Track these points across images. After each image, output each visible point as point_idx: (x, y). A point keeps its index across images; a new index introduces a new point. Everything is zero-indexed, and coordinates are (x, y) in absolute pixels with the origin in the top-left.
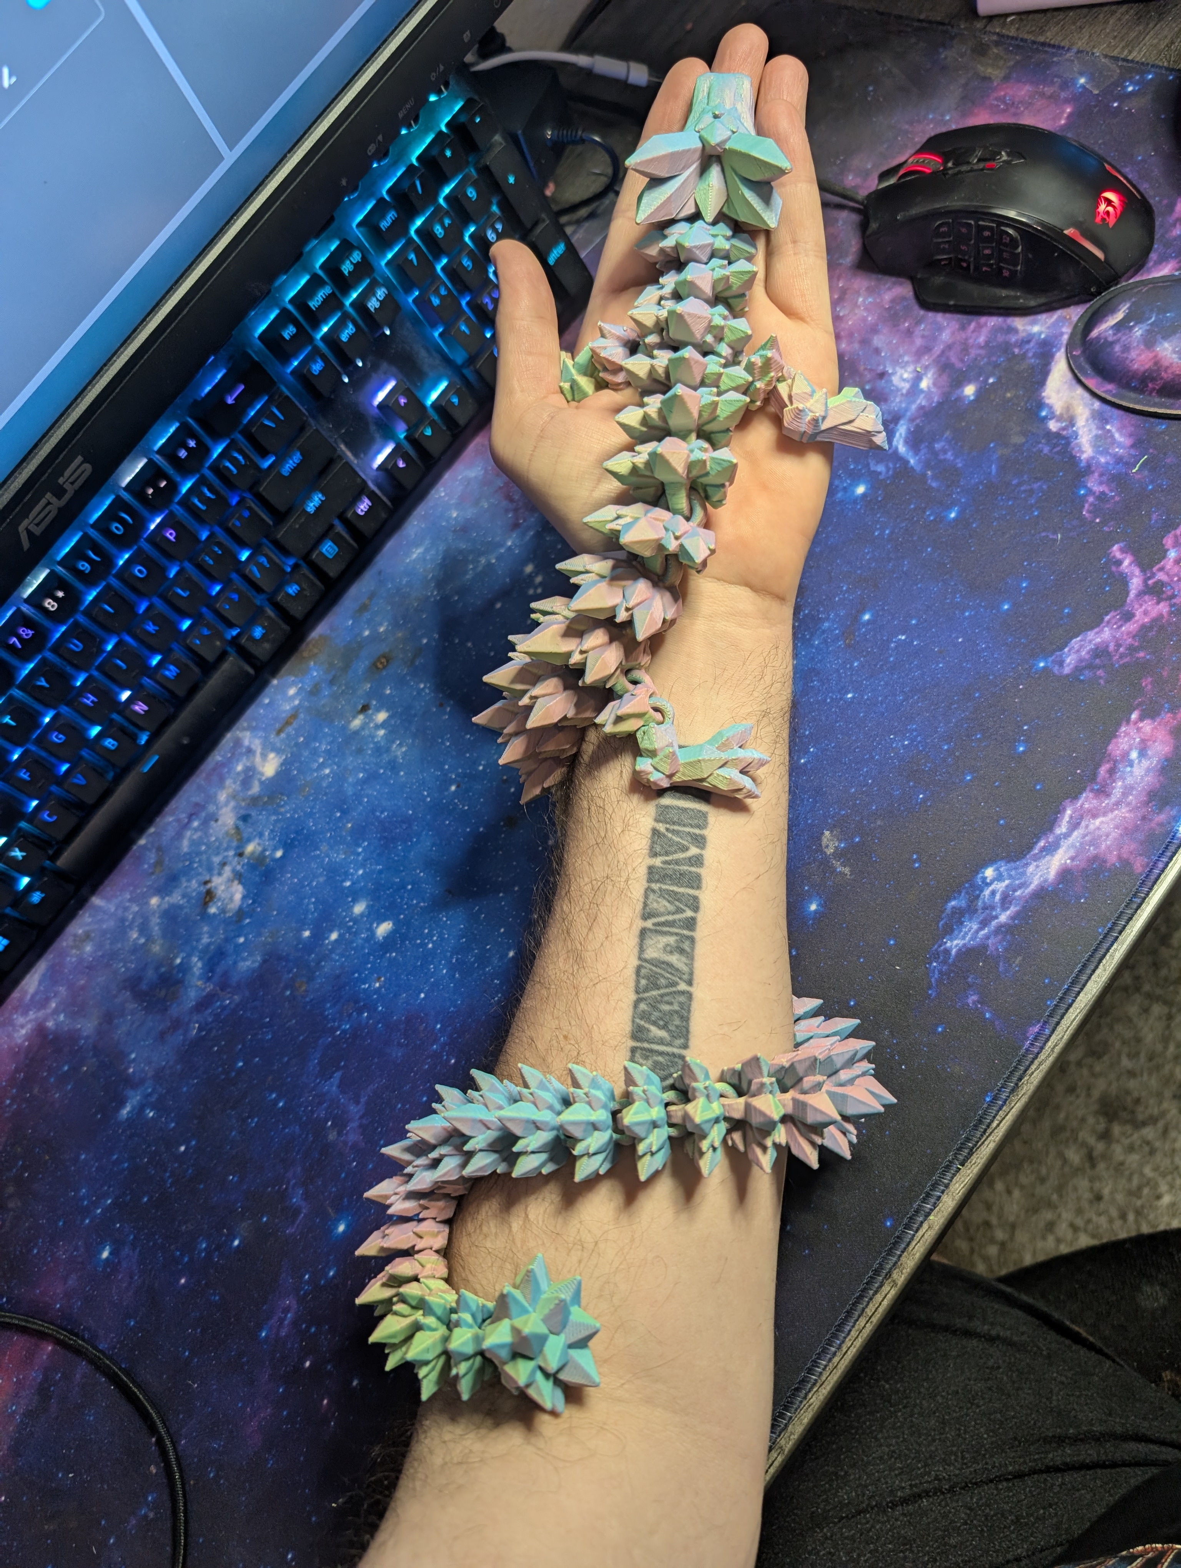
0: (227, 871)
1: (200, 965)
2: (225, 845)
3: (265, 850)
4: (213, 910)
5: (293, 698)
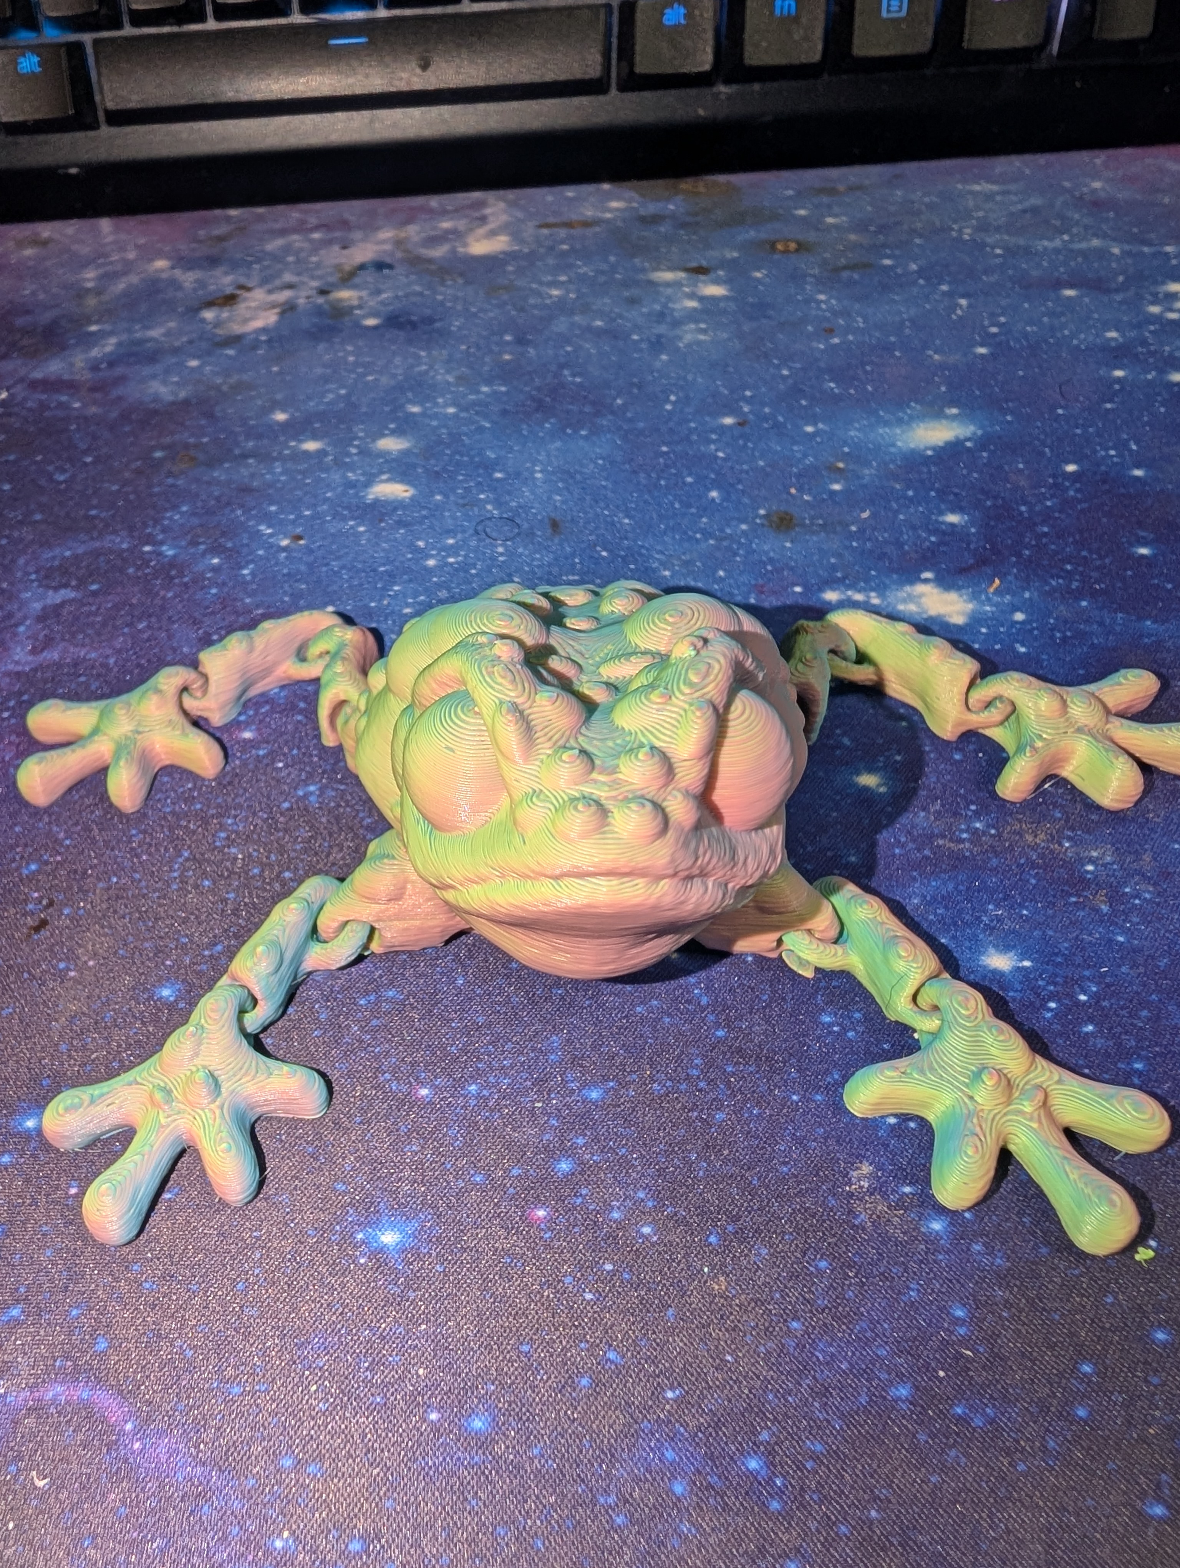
0: (284, 296)
1: (108, 349)
2: (319, 273)
3: (360, 307)
4: (209, 315)
5: (610, 210)
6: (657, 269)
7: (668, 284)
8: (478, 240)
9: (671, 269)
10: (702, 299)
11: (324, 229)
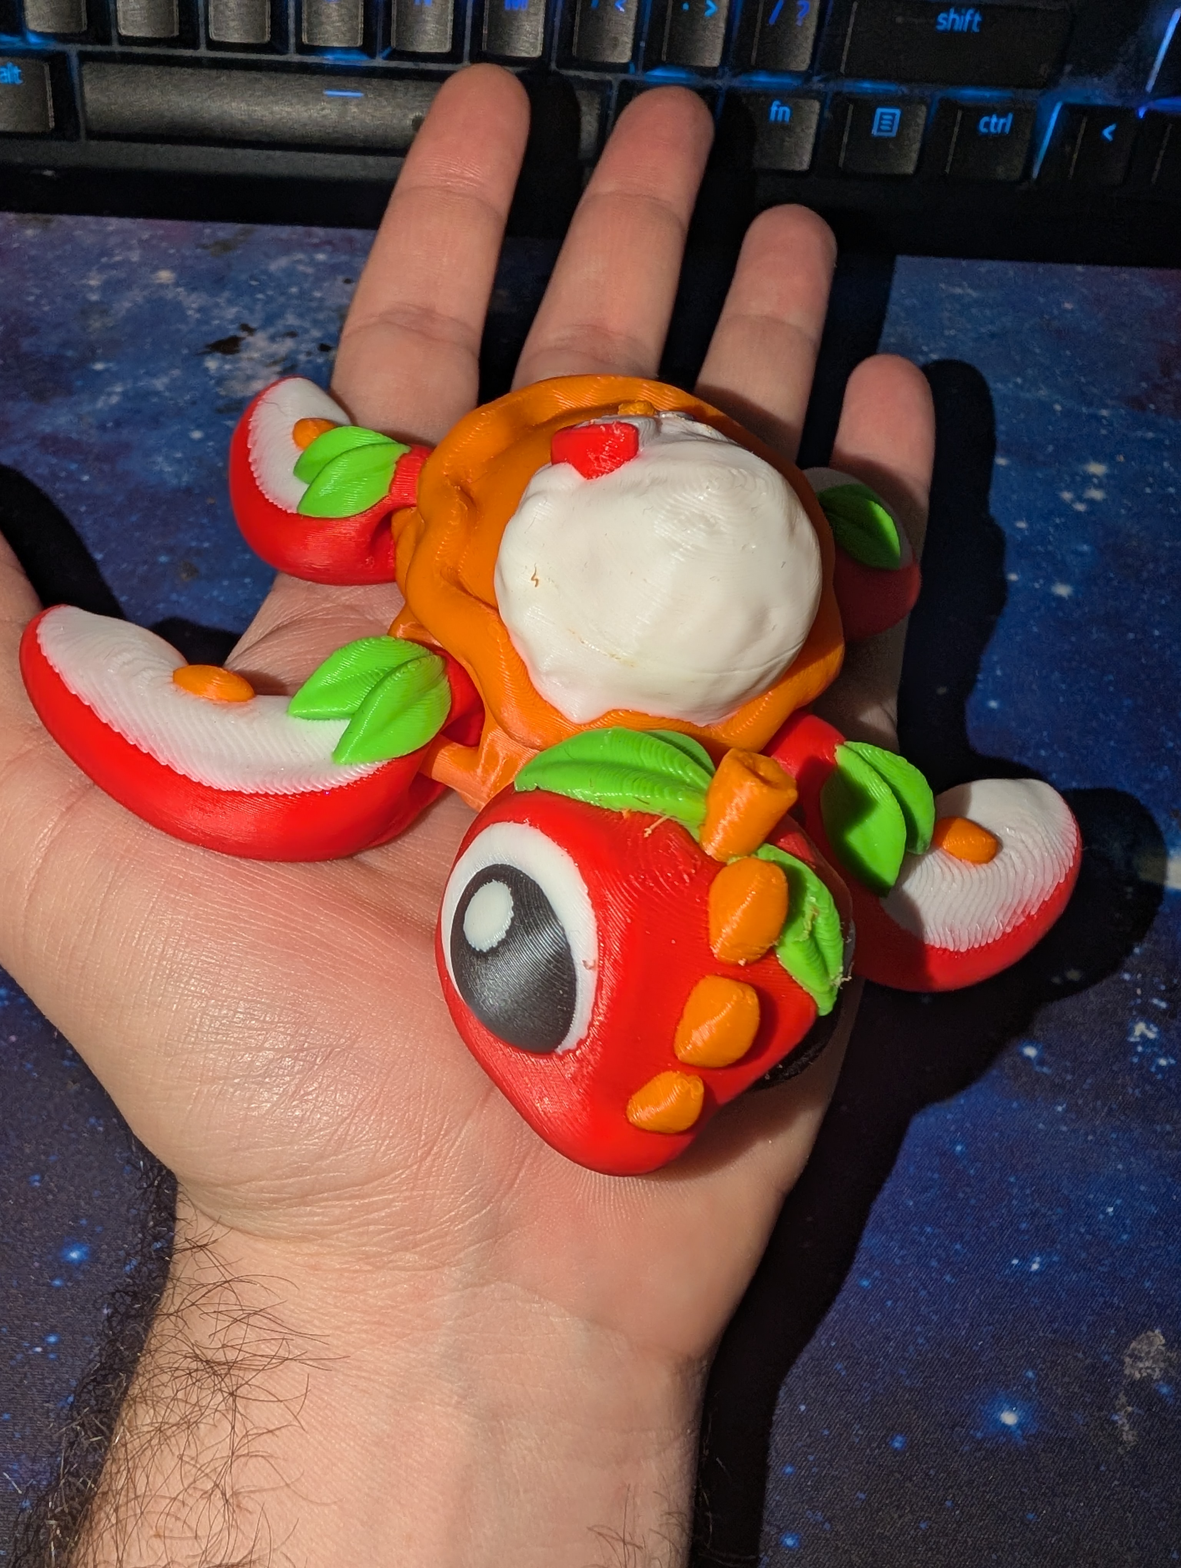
0: (285, 346)
4: (212, 364)
11: (329, 248)
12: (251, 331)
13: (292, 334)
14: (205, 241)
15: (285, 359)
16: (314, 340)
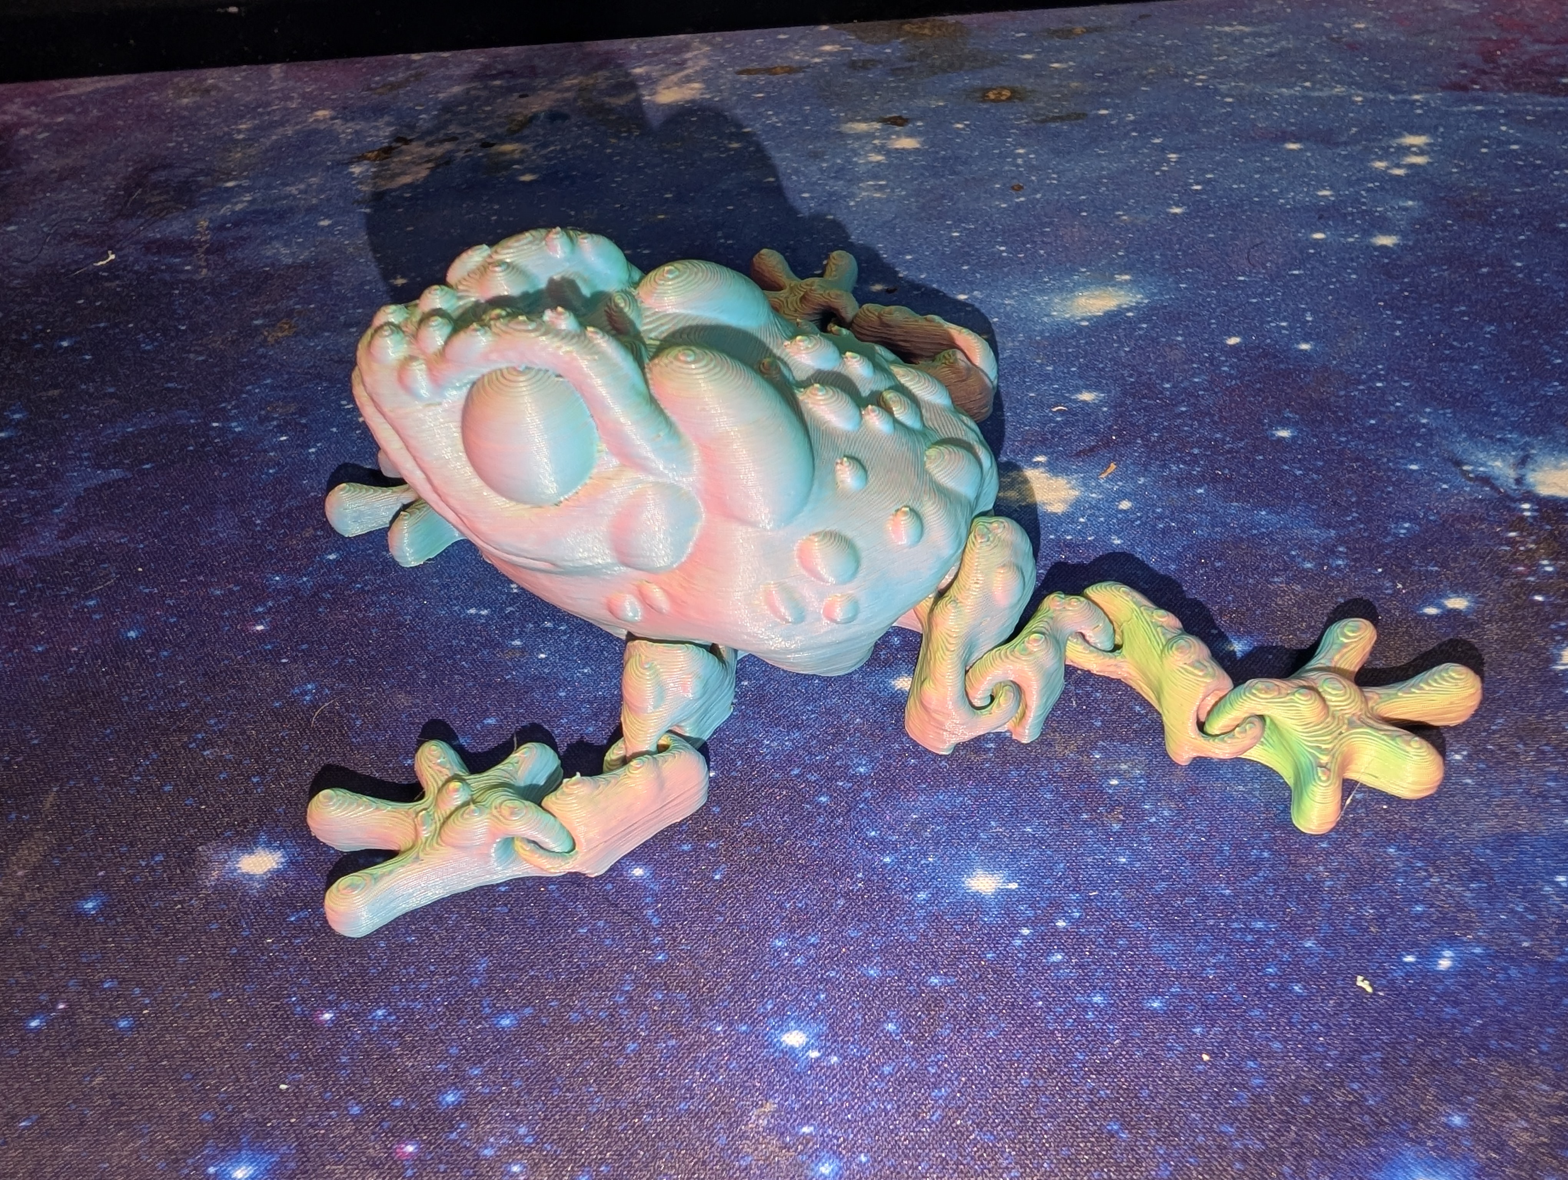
6: (853, 120)
7: (858, 137)
8: (668, 88)
9: (865, 120)
10: (888, 153)
11: (507, 76)
12: (407, 142)
13: (453, 139)
14: (373, 86)
15: (437, 159)
16: (477, 141)
